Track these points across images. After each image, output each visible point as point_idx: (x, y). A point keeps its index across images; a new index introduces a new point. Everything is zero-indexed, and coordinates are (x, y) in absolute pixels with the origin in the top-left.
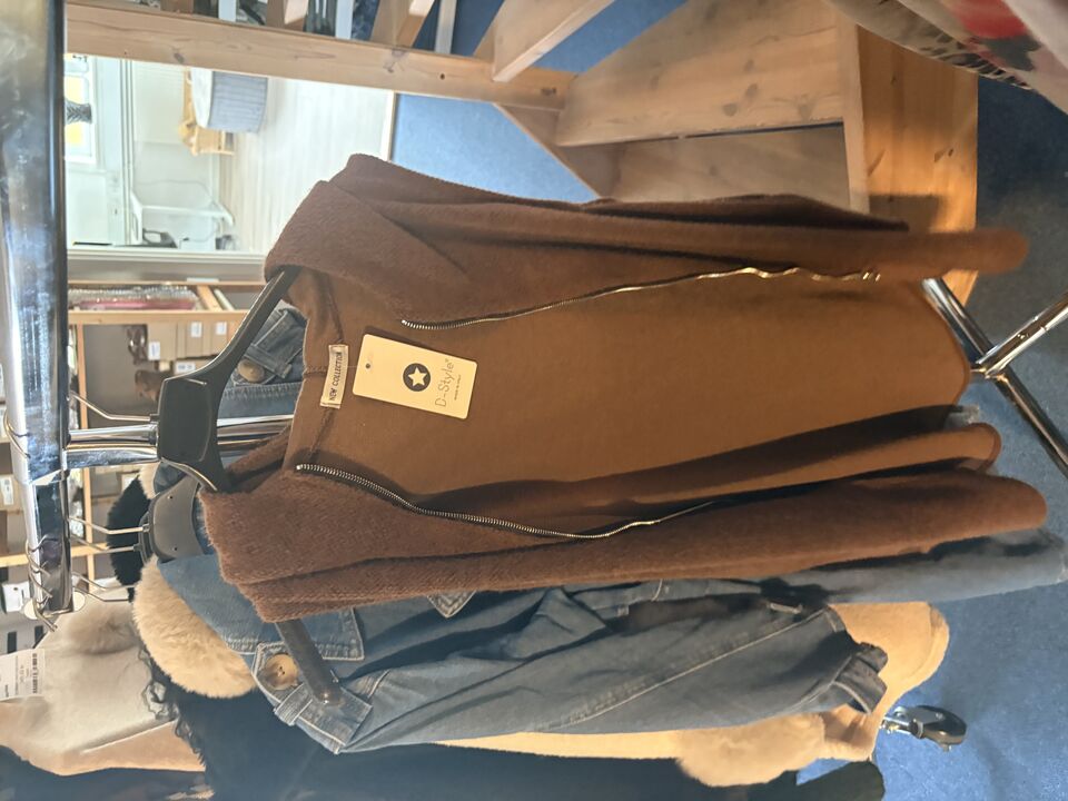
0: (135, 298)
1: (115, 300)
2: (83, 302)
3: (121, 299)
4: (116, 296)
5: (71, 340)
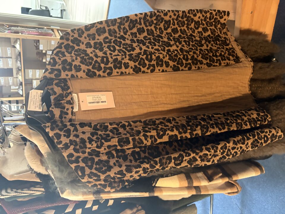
1: (31, 32)
2: (22, 32)
4: (31, 30)
5: (18, 43)
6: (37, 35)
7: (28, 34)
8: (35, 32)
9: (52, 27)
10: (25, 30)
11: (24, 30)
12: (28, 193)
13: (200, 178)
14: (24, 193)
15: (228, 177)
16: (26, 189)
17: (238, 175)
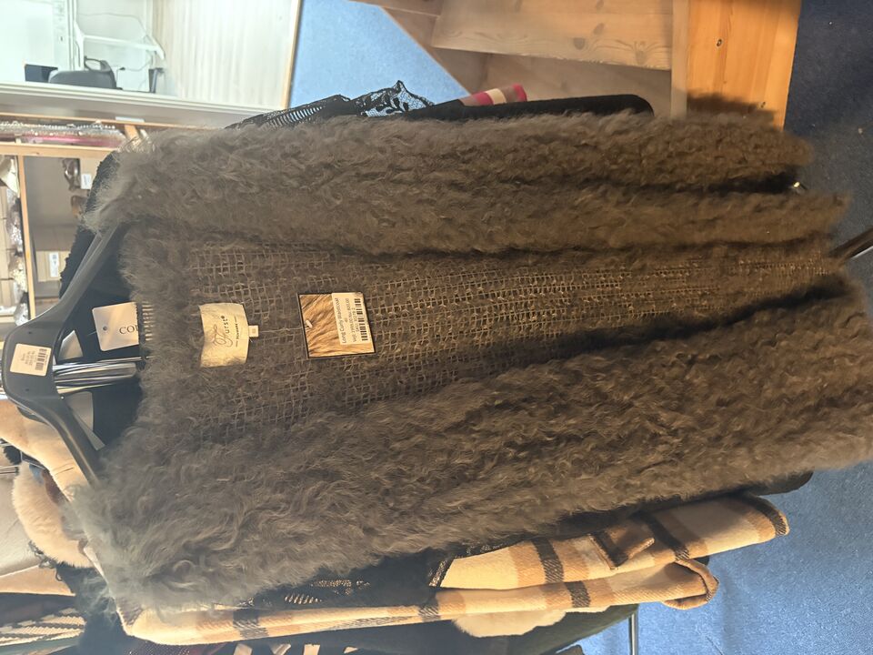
0: (69, 133)
1: (51, 134)
2: (24, 135)
3: (57, 134)
4: (52, 131)
5: (13, 169)
6: (72, 144)
7: (45, 142)
8: (66, 136)
9: (119, 120)
10: (34, 128)
11: (29, 129)
12: (35, 636)
13: (584, 556)
14: (21, 636)
15: (674, 551)
16: (30, 623)
17: (706, 543)
